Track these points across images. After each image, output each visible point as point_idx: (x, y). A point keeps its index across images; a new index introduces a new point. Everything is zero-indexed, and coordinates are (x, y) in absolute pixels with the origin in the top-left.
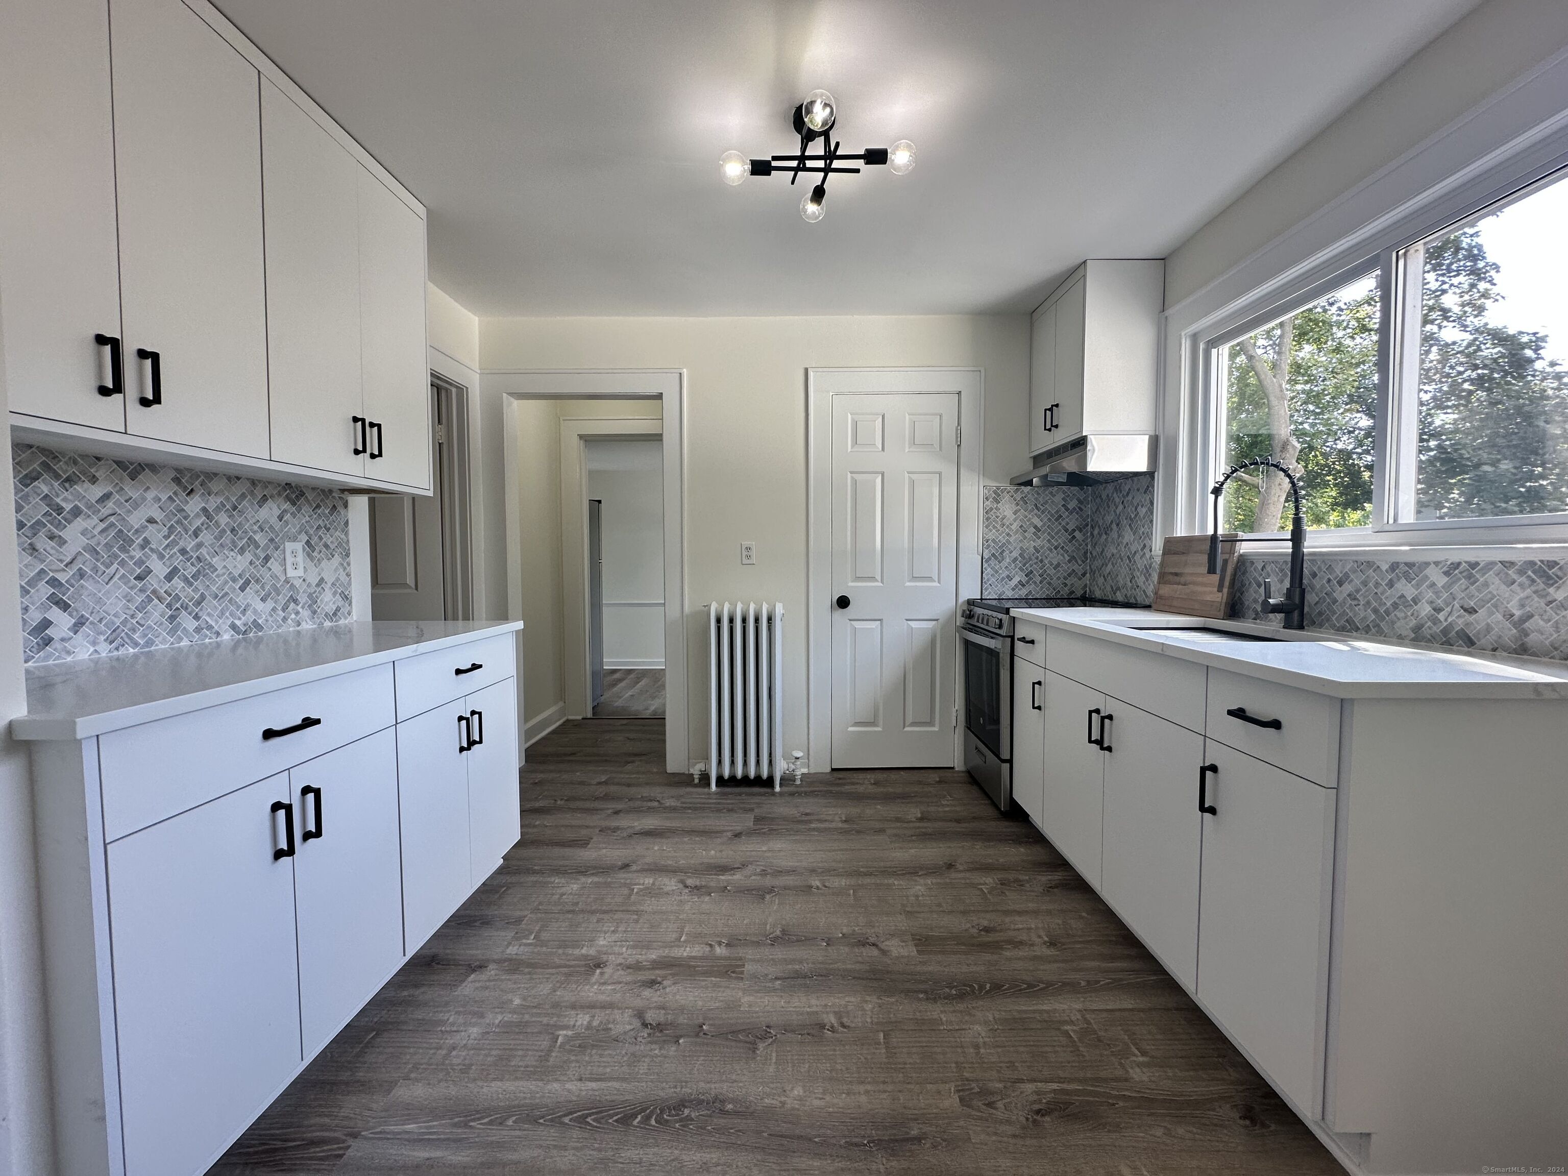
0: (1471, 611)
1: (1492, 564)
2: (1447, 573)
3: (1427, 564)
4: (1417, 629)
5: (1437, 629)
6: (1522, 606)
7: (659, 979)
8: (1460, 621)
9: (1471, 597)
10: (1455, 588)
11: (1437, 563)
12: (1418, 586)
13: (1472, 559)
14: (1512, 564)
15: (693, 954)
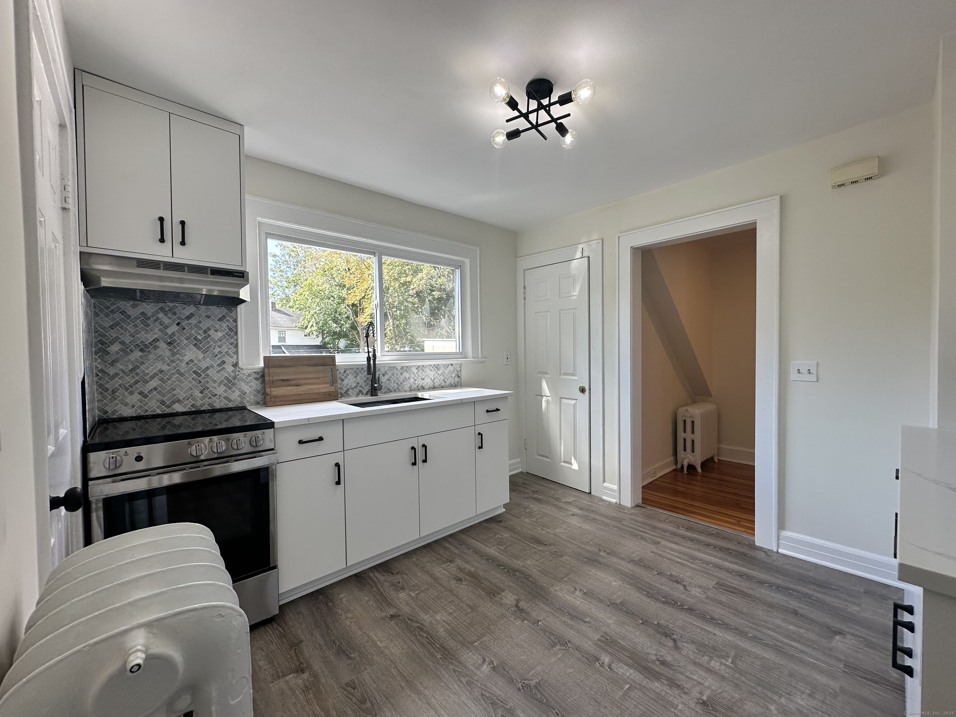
0: (423, 379)
1: (427, 365)
2: (417, 369)
3: (412, 366)
4: (410, 387)
5: (415, 386)
6: (433, 376)
7: (658, 663)
8: (421, 383)
9: (423, 375)
10: (419, 373)
11: (414, 366)
12: (409, 374)
13: (423, 365)
14: (431, 365)
15: (626, 668)
